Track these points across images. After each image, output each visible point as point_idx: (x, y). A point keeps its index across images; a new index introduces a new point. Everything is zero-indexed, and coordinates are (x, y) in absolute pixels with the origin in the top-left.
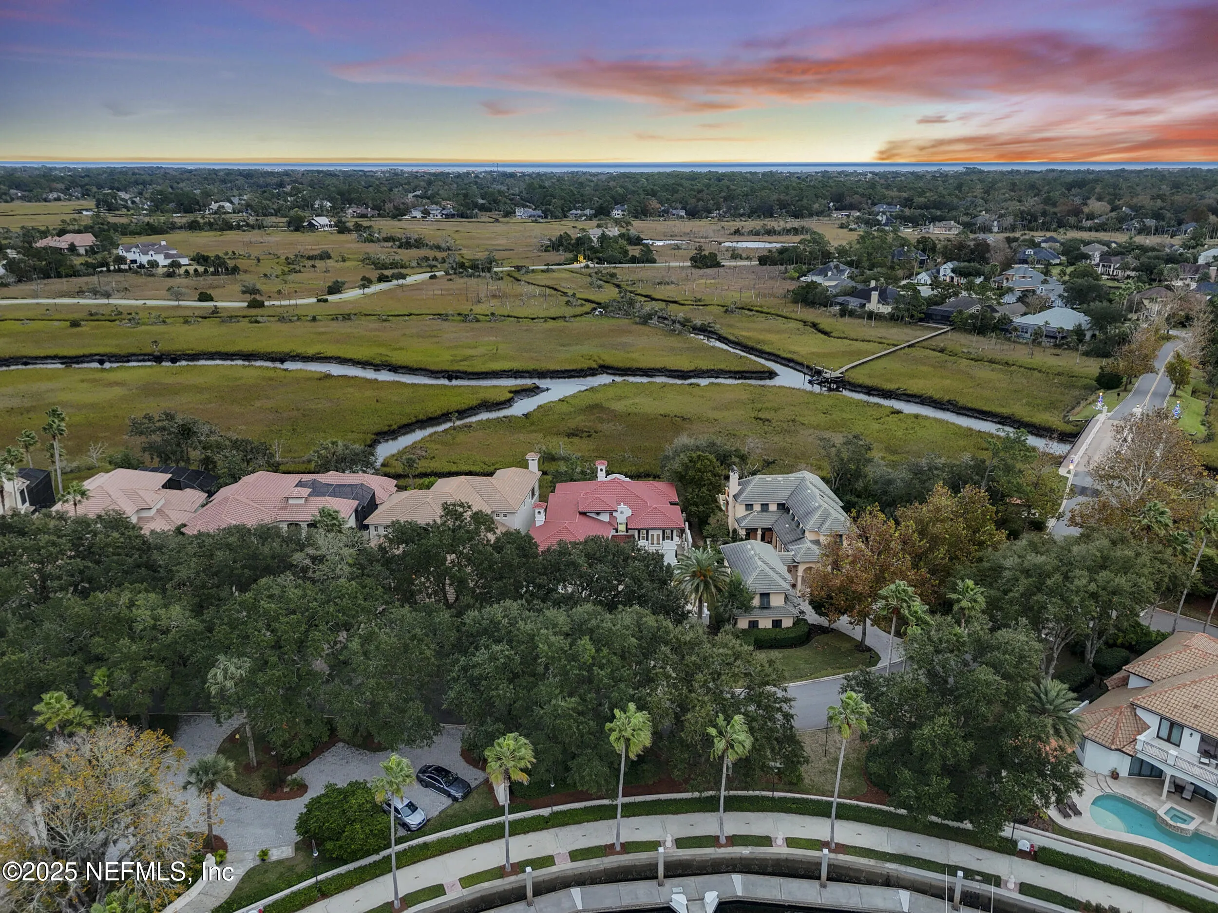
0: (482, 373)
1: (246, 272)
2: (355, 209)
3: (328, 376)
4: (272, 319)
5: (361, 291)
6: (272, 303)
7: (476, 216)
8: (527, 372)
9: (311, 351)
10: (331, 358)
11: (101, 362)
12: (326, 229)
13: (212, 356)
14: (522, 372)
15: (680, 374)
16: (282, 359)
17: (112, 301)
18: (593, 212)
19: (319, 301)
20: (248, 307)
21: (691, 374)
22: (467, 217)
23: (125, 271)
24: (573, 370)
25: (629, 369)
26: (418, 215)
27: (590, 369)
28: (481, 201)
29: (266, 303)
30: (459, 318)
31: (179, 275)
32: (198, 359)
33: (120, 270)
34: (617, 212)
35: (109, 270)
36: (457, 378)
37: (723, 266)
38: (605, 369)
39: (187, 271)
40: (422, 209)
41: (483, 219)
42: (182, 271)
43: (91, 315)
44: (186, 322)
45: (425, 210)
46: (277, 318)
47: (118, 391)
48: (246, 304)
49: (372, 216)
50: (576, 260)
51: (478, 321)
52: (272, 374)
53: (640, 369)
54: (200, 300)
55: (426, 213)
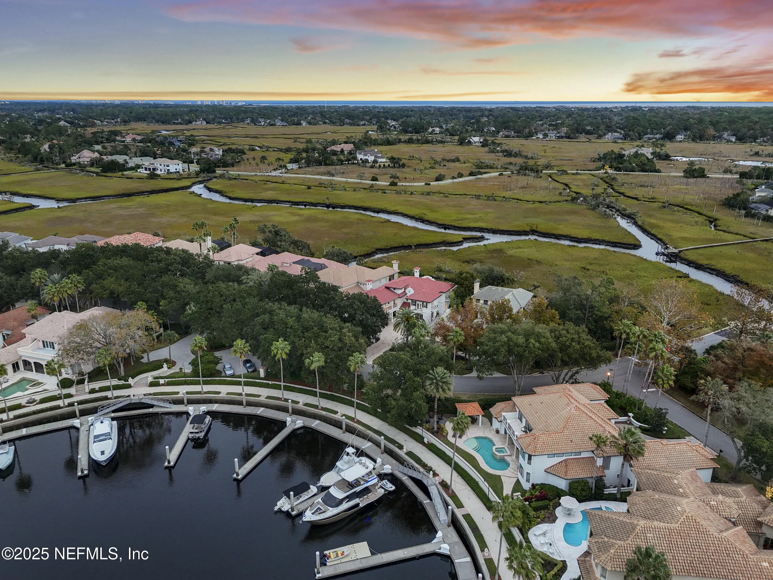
0: (463, 227)
1: (408, 167)
2: (504, 133)
3: (389, 221)
4: (392, 192)
5: (452, 181)
6: (401, 184)
7: (577, 138)
8: (487, 229)
9: (393, 209)
10: (400, 213)
11: (305, 206)
12: (477, 144)
13: (350, 207)
14: (485, 229)
15: (576, 240)
16: (378, 212)
17: (334, 178)
18: (661, 136)
19: (426, 184)
20: (390, 185)
21: (583, 240)
22: (571, 139)
23: (355, 164)
24: (513, 231)
25: (548, 234)
26: (541, 136)
27: (525, 231)
28: (589, 128)
29: (398, 184)
30: (486, 198)
31: (376, 167)
32: (345, 208)
33: (353, 163)
34: (680, 137)
35: (348, 163)
36: (449, 229)
37: (708, 177)
38: (533, 232)
39: (380, 166)
40: (543, 133)
41: (581, 140)
42: (377, 165)
43: (320, 184)
44: (355, 190)
45: (546, 133)
46: (395, 192)
47: (296, 218)
48: (389, 184)
49: (513, 137)
50: (603, 167)
51: (495, 200)
52: (363, 218)
53: (553, 234)
54: (372, 180)
55: (546, 135)
